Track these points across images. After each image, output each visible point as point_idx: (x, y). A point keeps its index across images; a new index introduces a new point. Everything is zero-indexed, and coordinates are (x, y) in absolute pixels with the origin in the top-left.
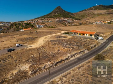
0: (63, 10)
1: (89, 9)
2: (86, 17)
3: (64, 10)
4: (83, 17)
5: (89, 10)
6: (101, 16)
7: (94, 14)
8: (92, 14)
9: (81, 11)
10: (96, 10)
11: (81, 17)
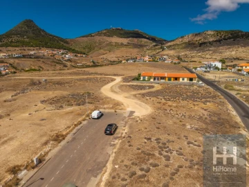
0: (40, 30)
1: (99, 34)
2: (96, 49)
3: (43, 31)
4: (90, 49)
5: (100, 36)
6: (124, 49)
7: (110, 44)
8: (107, 45)
9: (83, 37)
10: (112, 36)
11: (87, 50)
